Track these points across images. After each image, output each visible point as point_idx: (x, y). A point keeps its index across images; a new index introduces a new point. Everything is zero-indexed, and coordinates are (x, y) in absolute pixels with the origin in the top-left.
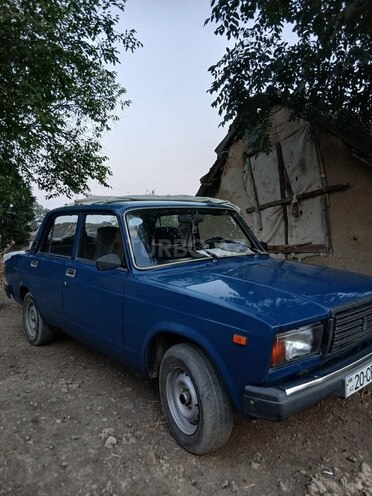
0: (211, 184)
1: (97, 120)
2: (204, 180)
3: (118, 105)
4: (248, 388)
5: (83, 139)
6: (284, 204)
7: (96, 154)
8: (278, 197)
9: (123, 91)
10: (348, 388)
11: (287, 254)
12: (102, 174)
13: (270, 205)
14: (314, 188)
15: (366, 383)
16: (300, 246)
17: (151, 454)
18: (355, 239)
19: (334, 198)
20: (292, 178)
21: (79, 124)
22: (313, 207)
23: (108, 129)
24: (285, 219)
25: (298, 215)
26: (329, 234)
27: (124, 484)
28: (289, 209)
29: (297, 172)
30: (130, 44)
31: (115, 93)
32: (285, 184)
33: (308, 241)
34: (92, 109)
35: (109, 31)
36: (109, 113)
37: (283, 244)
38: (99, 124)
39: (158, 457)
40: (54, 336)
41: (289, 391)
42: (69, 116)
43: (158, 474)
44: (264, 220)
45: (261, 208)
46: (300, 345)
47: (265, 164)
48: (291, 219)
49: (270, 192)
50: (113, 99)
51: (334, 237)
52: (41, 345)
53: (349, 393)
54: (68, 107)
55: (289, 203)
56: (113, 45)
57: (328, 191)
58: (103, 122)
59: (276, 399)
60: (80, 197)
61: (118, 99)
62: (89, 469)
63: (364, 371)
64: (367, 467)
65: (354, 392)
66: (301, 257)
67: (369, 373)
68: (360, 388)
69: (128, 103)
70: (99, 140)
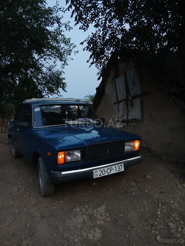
3: (73, 53)
4: (52, 171)
5: (55, 70)
6: (126, 100)
8: (125, 97)
9: (75, 46)
11: (128, 123)
13: (122, 101)
14: (138, 93)
15: (106, 174)
16: (132, 120)
18: (151, 117)
19: (145, 98)
20: (130, 89)
21: (55, 62)
22: (137, 102)
23: (67, 64)
24: (128, 108)
25: (132, 105)
26: (142, 115)
28: (129, 103)
29: (132, 86)
30: (68, 28)
31: (72, 48)
32: (128, 91)
33: (134, 118)
36: (68, 57)
37: (126, 118)
38: (63, 62)
41: (63, 173)
42: (50, 59)
44: (120, 107)
45: (119, 102)
47: (120, 81)
48: (130, 107)
49: (122, 96)
50: (70, 51)
51: (144, 116)
53: (95, 177)
54: (48, 55)
55: (128, 100)
56: (61, 28)
57: (142, 95)
58: (65, 62)
61: (73, 50)
63: (106, 169)
64: (104, 206)
65: (99, 176)
66: (132, 124)
67: (109, 171)
68: (103, 175)
69: (77, 52)
70: (64, 70)
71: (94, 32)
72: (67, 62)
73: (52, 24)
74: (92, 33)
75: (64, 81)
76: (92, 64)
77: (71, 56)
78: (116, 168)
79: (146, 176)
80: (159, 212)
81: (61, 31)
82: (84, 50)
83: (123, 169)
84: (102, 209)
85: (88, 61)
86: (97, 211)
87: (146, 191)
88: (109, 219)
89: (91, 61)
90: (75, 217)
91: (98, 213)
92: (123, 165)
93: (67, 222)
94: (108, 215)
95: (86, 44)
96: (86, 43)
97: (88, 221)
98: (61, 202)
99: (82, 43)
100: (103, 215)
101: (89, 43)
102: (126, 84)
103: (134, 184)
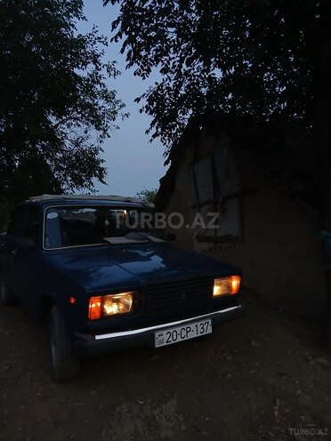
0: (169, 183)
1: (99, 129)
3: (118, 117)
4: (77, 334)
5: (86, 145)
8: (212, 197)
9: (123, 105)
11: (216, 243)
14: (235, 190)
16: (224, 237)
21: (86, 132)
22: (234, 206)
23: (109, 136)
29: (224, 177)
30: (112, 73)
31: (117, 107)
32: (216, 186)
33: (228, 234)
34: (97, 122)
36: (111, 123)
37: (214, 235)
38: (101, 132)
41: (98, 337)
42: (79, 126)
45: (200, 205)
50: (115, 113)
51: (246, 231)
53: (158, 345)
54: (76, 119)
55: (218, 202)
56: (100, 73)
57: (243, 194)
58: (105, 131)
61: (119, 112)
63: (178, 330)
64: (174, 402)
65: (165, 344)
66: (225, 245)
67: (184, 333)
68: (173, 342)
69: (127, 115)
70: (102, 146)
71: (160, 82)
72: (109, 131)
73: (85, 64)
74: (157, 84)
75: (101, 165)
76: (154, 136)
77: (115, 123)
78: (198, 328)
79: (250, 342)
80: (276, 413)
81: (100, 77)
82: (141, 111)
83: (210, 331)
84: (171, 406)
85: (147, 132)
86: (161, 412)
87: (252, 372)
88: (183, 428)
89: (153, 131)
90: (119, 422)
91: (162, 415)
92: (210, 321)
93: (103, 433)
94: (181, 419)
95: (144, 102)
96: (145, 99)
97: (144, 432)
98: (93, 392)
99: (138, 100)
100: (172, 418)
101: (151, 100)
102: (214, 172)
103: (229, 358)
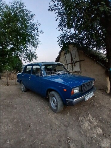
0: (58, 60)
2: (56, 59)
3: (39, 45)
4: (67, 99)
5: (32, 51)
6: (72, 63)
7: (34, 54)
9: (40, 42)
10: (86, 99)
11: (73, 73)
12: (36, 58)
13: (69, 64)
14: (78, 60)
15: (89, 98)
16: (75, 72)
17: (48, 113)
18: (86, 70)
19: (82, 62)
20: (73, 58)
21: (31, 48)
22: (78, 64)
24: (72, 66)
25: (75, 65)
26: (81, 69)
27: (42, 119)
28: (73, 64)
29: (74, 57)
30: (42, 33)
31: (38, 42)
32: (72, 60)
33: (77, 71)
34: (34, 45)
35: (37, 30)
36: (37, 46)
37: (72, 71)
38: (35, 48)
39: (49, 114)
40: (27, 90)
41: (75, 100)
42: (29, 47)
43: (49, 117)
44: (68, 67)
45: (68, 64)
46: (77, 91)
47: (68, 56)
48: (73, 66)
49: (69, 61)
50: (38, 43)
51: (82, 70)
52: (24, 92)
53: (86, 100)
54: (29, 45)
55: (73, 63)
56: (38, 33)
57: (80, 61)
58: (36, 48)
59: (72, 102)
60: (32, 62)
61: (39, 43)
62: (35, 116)
63: (89, 96)
66: (75, 74)
69: (41, 44)
70: (35, 51)
75: (36, 56)
86: (89, 118)
88: (97, 121)
90: (83, 123)
94: (95, 119)
97: (90, 124)
98: (68, 115)
100: (93, 119)
102: (71, 56)
